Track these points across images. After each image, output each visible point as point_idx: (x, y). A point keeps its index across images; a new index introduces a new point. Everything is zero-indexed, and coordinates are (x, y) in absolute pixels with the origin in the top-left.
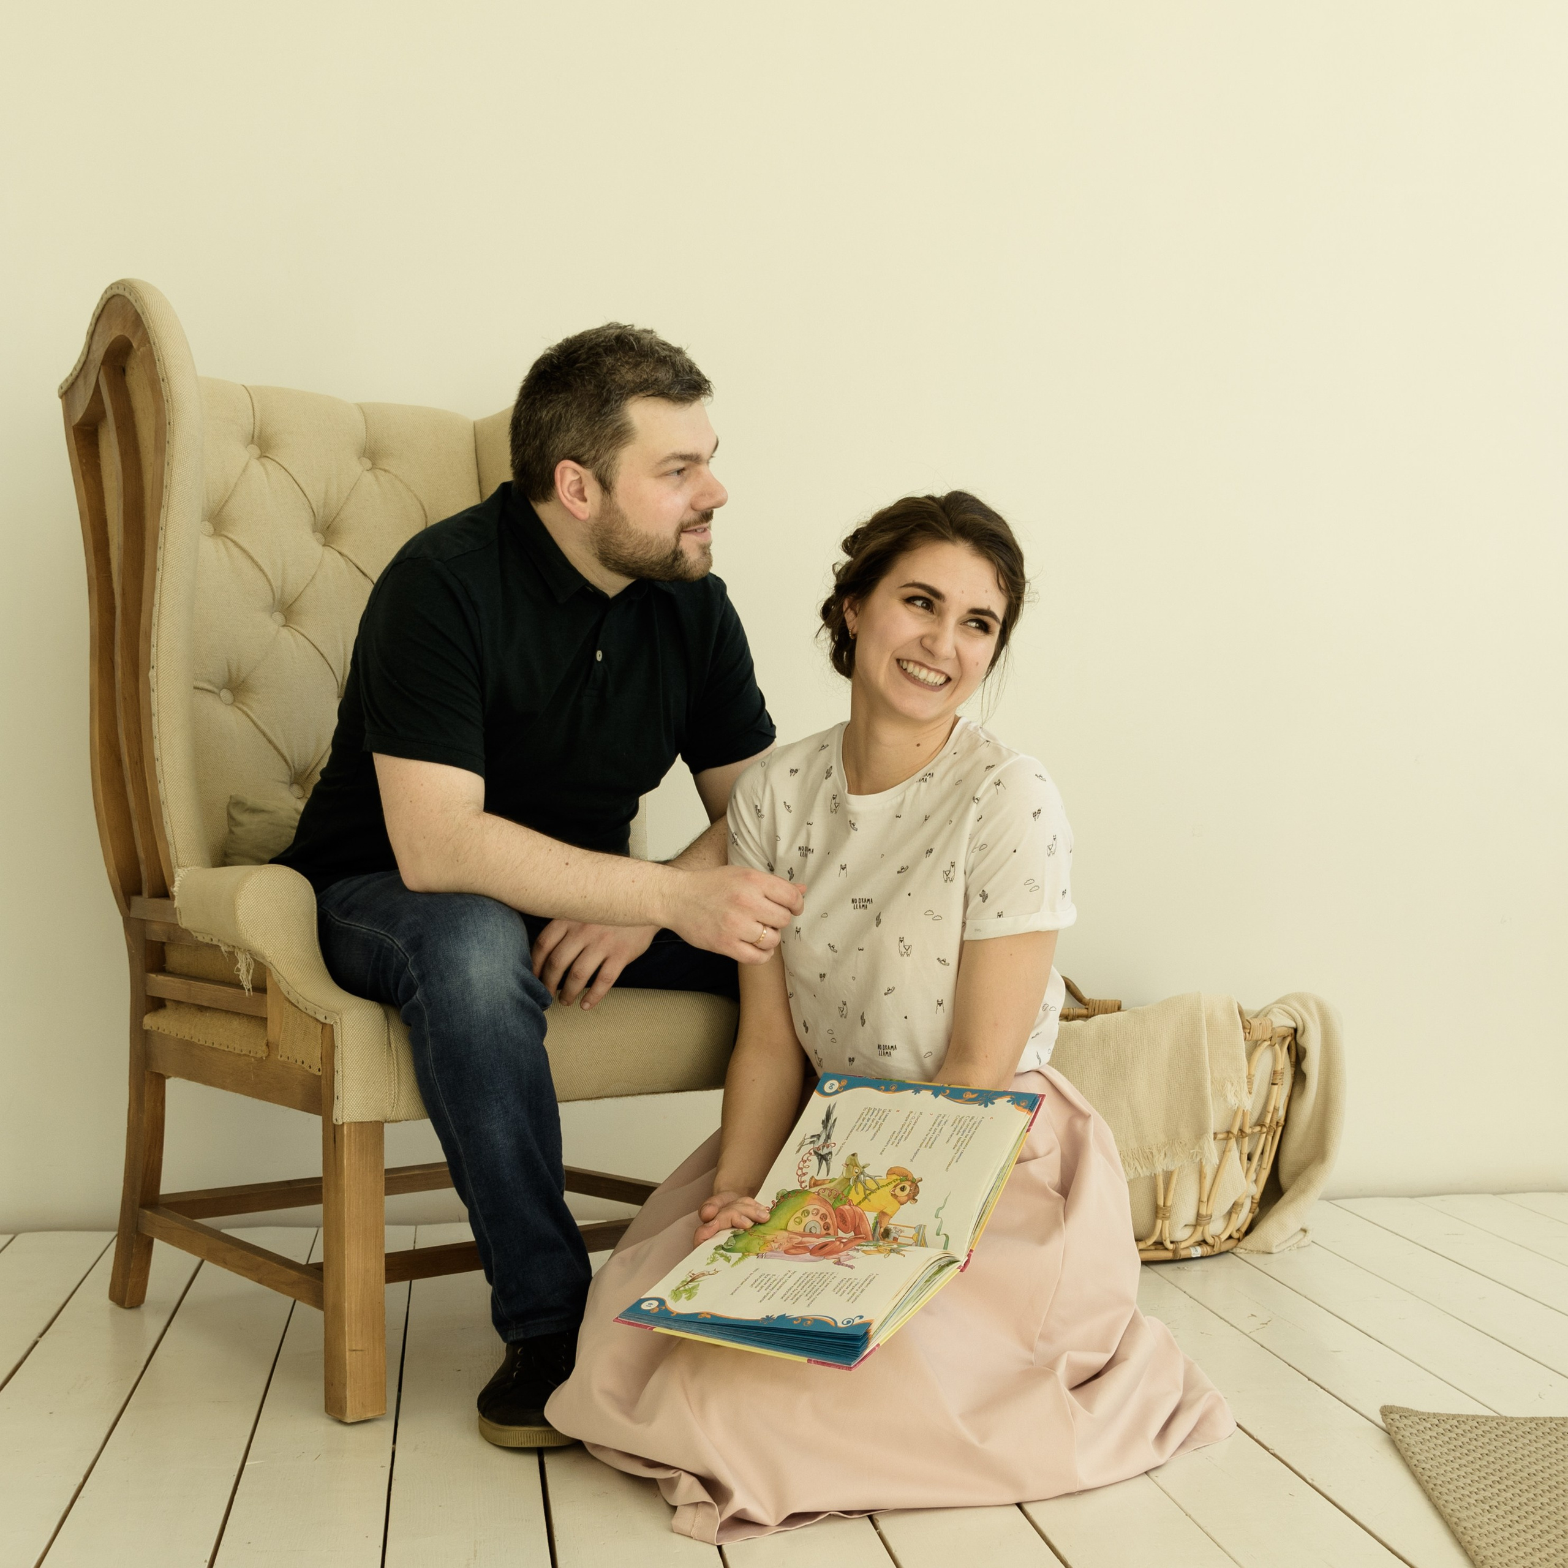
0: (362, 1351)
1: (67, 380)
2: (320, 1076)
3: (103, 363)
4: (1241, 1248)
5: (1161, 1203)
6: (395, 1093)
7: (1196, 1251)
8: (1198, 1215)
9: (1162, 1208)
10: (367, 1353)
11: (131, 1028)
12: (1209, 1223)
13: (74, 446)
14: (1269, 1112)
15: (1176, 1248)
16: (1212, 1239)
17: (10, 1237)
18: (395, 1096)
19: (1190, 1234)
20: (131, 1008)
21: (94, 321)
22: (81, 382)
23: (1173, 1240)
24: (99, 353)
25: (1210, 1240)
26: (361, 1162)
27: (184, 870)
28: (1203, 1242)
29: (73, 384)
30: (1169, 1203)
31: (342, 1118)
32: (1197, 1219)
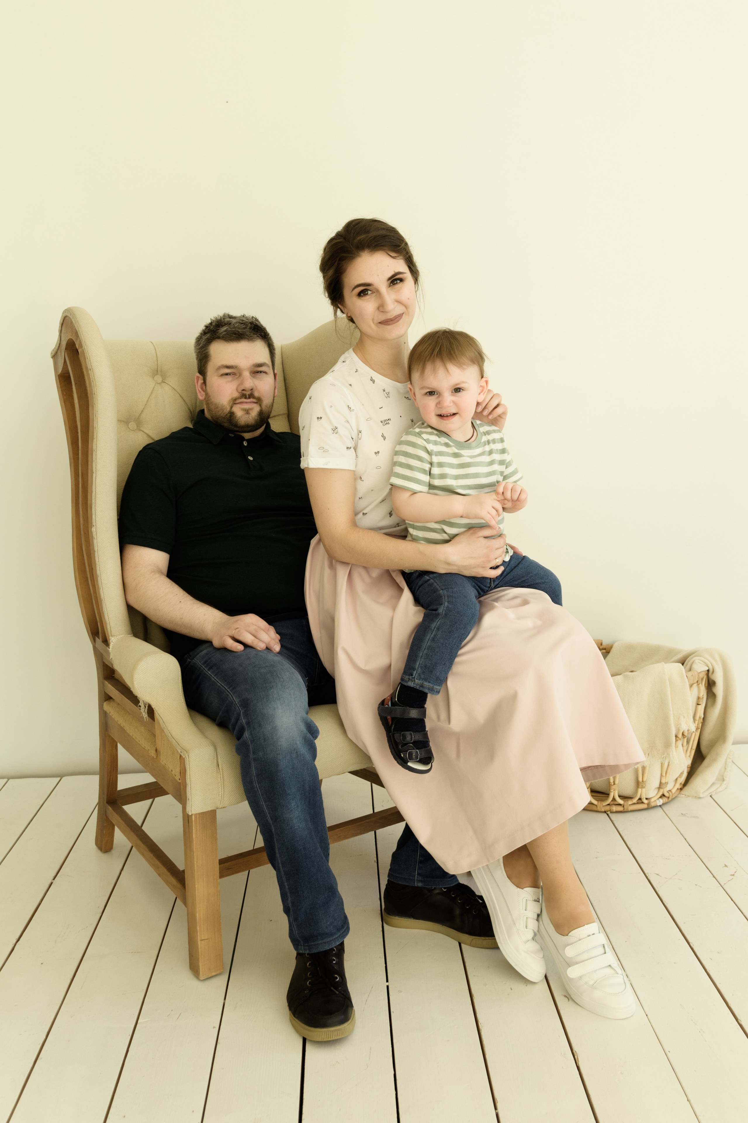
0: (207, 939)
1: (53, 350)
2: (180, 783)
3: (66, 349)
4: (683, 794)
5: (640, 780)
6: (222, 793)
7: (660, 802)
8: (661, 783)
9: (641, 783)
10: (211, 940)
11: (99, 707)
12: (666, 787)
13: (59, 386)
14: (696, 720)
15: (649, 802)
16: (668, 793)
17: (59, 779)
18: (221, 795)
19: (657, 793)
20: (99, 694)
21: (61, 326)
22: (59, 353)
23: (647, 797)
24: (64, 344)
25: (666, 794)
26: (204, 834)
27: (115, 638)
28: (663, 795)
29: (57, 352)
30: (645, 780)
31: (191, 811)
32: (660, 785)
